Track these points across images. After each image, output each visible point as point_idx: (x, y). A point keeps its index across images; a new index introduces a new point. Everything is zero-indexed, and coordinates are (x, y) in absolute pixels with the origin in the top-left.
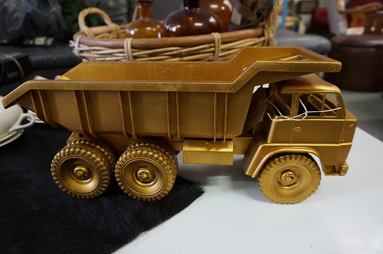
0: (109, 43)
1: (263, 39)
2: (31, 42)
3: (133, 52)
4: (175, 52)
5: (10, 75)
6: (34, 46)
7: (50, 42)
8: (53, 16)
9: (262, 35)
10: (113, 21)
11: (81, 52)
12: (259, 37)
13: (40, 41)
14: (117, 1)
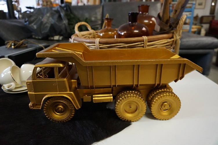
1: (173, 39)
2: (52, 38)
3: (100, 45)
4: (122, 46)
6: (53, 40)
7: (61, 38)
8: (64, 25)
9: (172, 37)
10: (92, 29)
12: (170, 38)
13: (56, 38)
14: (96, 18)
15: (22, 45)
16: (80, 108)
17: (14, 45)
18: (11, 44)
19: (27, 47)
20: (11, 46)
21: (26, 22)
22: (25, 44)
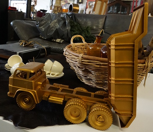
0: (75, 54)
1: (144, 65)
2: (55, 40)
3: (82, 60)
4: (98, 63)
5: (42, 54)
6: (55, 42)
7: (62, 42)
8: (66, 31)
9: (144, 63)
11: (66, 54)
12: (143, 64)
13: (58, 40)
14: (97, 26)
15: (30, 44)
16: (39, 103)
17: (24, 44)
18: (23, 43)
19: (33, 47)
20: (22, 44)
21: (37, 24)
22: (32, 44)
